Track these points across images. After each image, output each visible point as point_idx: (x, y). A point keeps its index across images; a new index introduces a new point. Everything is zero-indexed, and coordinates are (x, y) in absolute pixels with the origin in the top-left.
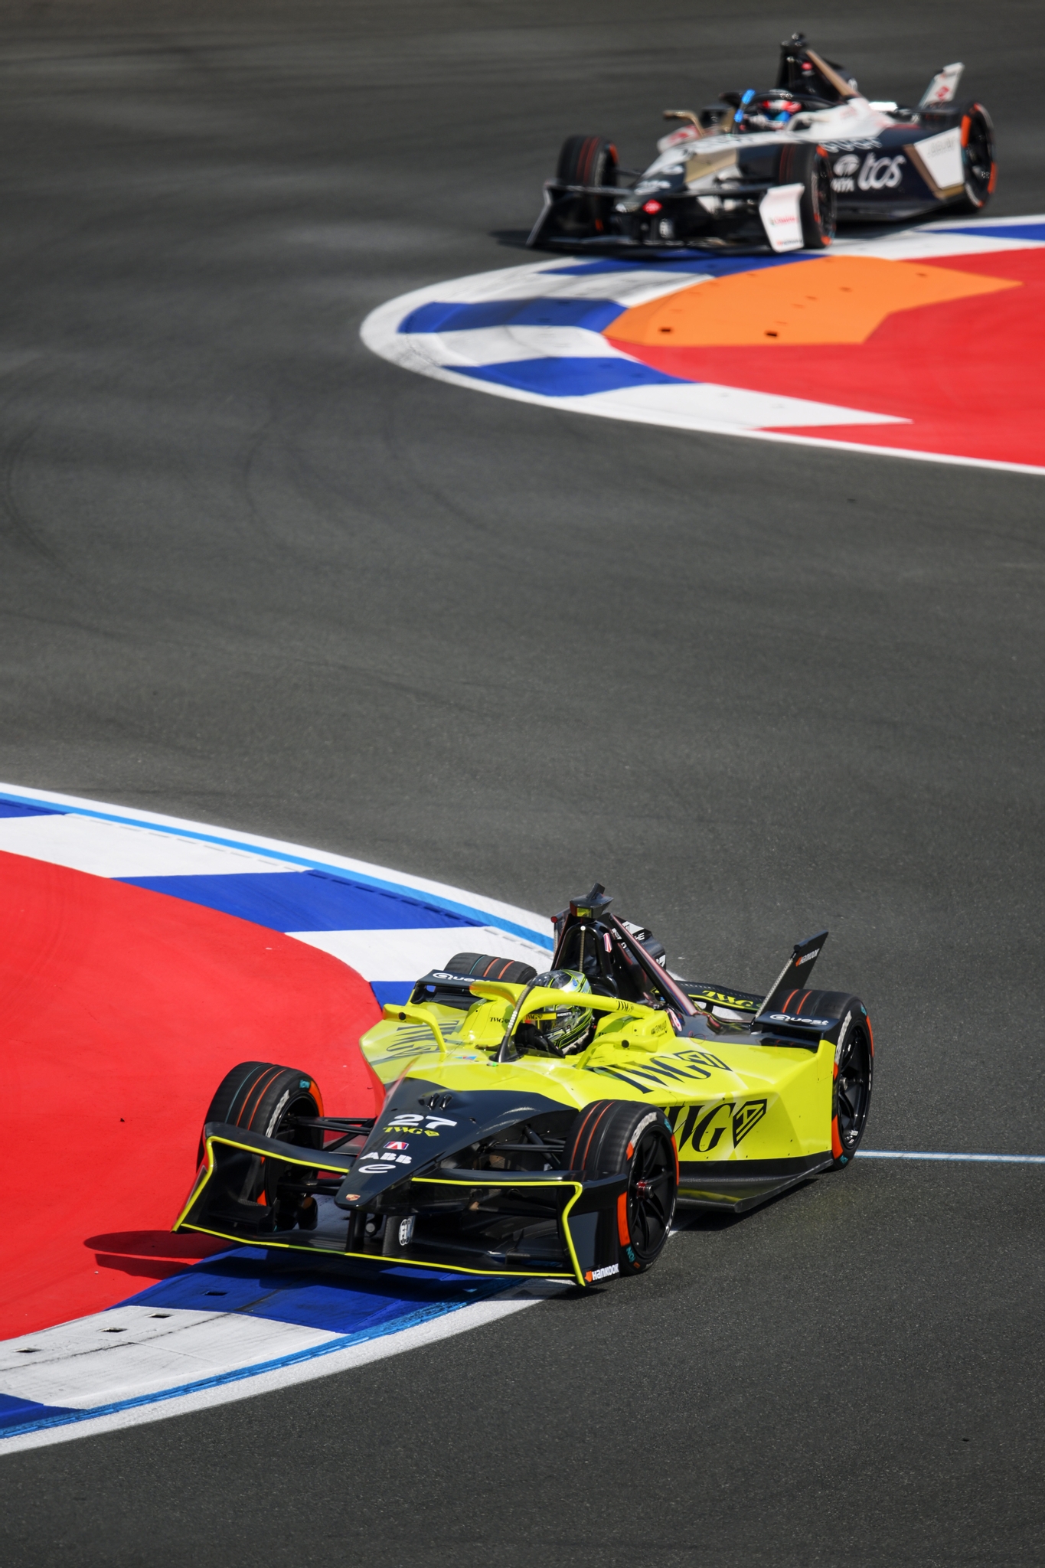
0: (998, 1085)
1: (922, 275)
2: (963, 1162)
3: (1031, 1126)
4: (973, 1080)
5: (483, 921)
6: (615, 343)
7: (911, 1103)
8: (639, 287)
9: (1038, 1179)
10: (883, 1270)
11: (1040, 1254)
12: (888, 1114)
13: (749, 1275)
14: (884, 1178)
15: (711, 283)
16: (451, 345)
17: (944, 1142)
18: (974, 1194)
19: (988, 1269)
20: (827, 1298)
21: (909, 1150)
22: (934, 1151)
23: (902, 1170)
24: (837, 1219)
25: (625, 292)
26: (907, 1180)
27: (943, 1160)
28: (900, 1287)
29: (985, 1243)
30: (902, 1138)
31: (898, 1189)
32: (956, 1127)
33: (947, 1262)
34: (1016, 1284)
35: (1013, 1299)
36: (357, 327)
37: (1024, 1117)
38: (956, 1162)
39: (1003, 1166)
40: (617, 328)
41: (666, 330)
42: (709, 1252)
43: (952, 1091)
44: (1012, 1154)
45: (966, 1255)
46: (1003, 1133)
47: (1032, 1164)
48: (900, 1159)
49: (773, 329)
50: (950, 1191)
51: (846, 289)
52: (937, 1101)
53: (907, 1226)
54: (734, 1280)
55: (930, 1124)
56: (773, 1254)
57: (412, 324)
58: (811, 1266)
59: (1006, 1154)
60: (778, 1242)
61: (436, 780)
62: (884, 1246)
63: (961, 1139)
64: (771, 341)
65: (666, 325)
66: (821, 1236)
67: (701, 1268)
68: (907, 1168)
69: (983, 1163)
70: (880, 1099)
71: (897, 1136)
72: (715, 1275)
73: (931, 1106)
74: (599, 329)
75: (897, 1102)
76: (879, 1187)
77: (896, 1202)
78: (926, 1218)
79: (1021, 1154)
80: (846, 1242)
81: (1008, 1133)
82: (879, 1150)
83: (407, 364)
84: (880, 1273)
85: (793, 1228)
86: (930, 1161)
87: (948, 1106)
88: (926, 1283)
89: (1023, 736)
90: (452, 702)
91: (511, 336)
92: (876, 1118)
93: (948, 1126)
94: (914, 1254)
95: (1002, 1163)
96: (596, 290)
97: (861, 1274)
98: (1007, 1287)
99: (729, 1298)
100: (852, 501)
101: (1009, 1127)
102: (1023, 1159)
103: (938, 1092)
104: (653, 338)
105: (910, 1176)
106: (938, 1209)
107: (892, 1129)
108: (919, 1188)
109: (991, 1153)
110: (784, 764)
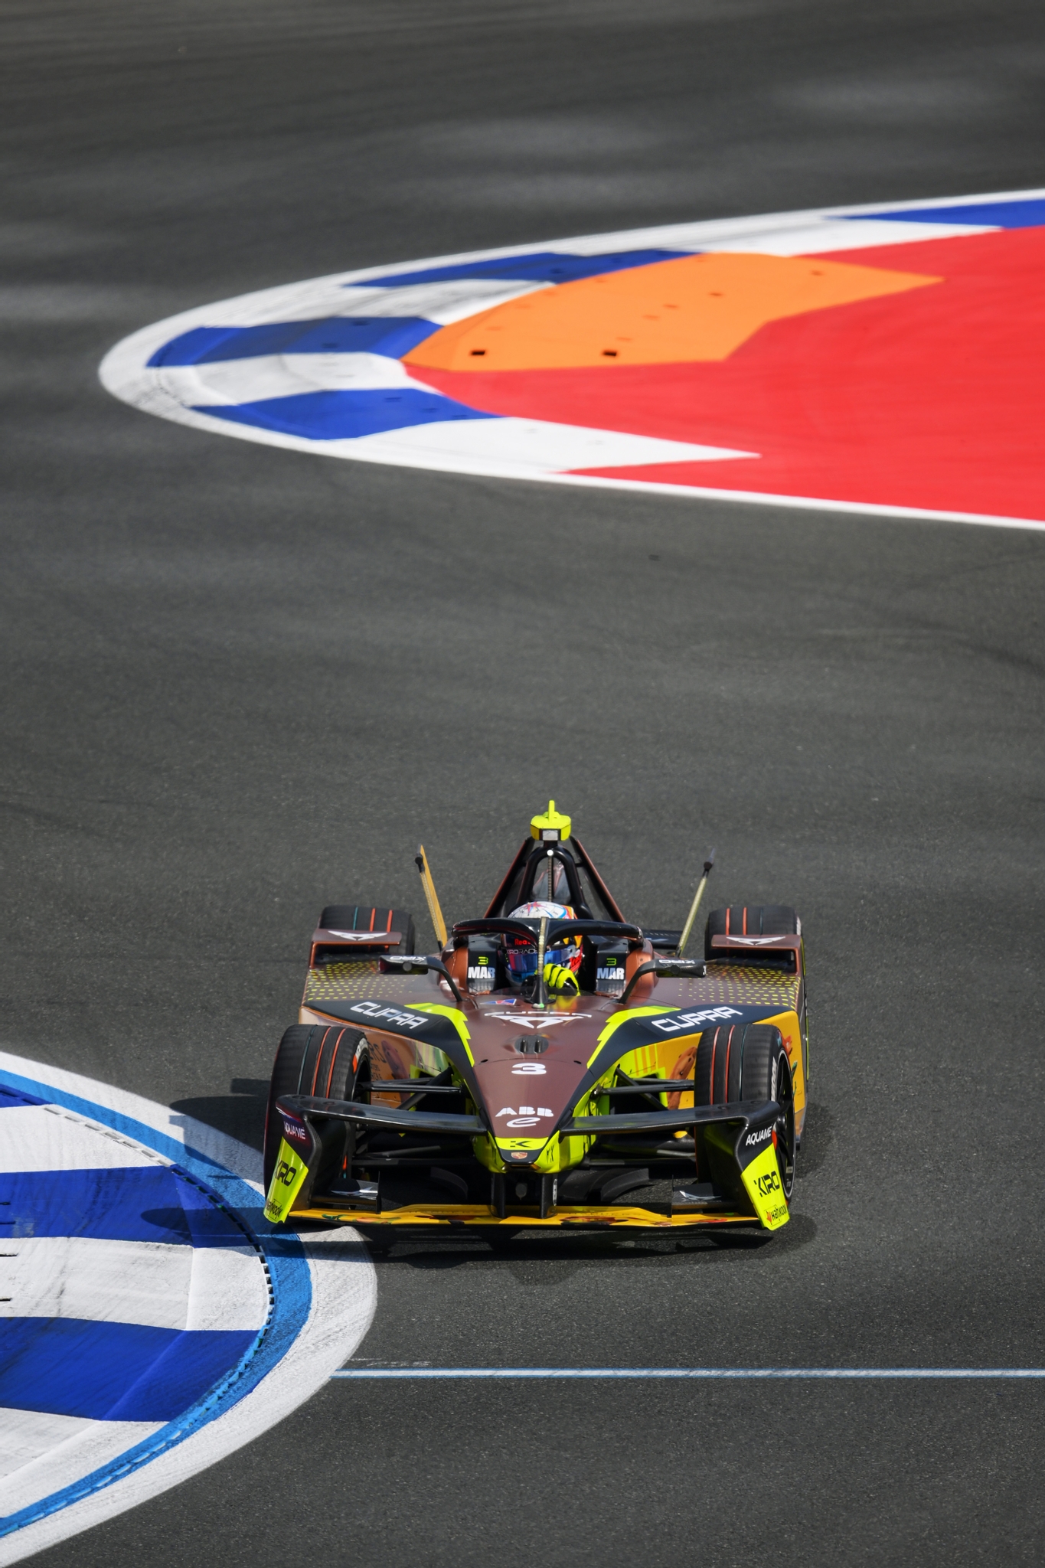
0: (638, 1281)
1: (817, 273)
2: (569, 1379)
3: (665, 1331)
4: (607, 1277)
5: (46, 1098)
6: (413, 371)
7: (521, 1307)
8: (460, 299)
9: (657, 1398)
10: (434, 1518)
11: (636, 1490)
12: (490, 1321)
13: (265, 1528)
14: (464, 1402)
15: (548, 293)
16: (207, 381)
17: (552, 1355)
18: (572, 1418)
19: (565, 1512)
20: (356, 1554)
21: (504, 1367)
22: (536, 1366)
23: (489, 1392)
24: (393, 1455)
25: (440, 307)
26: (492, 1404)
27: (544, 1378)
28: (450, 1538)
29: (569, 1479)
30: (499, 1352)
31: (479, 1416)
32: (571, 1336)
33: (516, 1505)
34: (596, 1530)
35: (586, 1549)
36: (97, 360)
37: (659, 1320)
38: (559, 1379)
39: (617, 1382)
40: (420, 354)
41: (479, 353)
42: (223, 1502)
43: (576, 1291)
44: (633, 1367)
45: (543, 1495)
46: (627, 1342)
47: (655, 1379)
48: (491, 1378)
49: (611, 348)
50: (543, 1416)
51: (716, 295)
52: (556, 1304)
53: (478, 1461)
54: (245, 1536)
55: (539, 1333)
56: (303, 1502)
57: (166, 357)
58: (347, 1515)
59: (624, 1367)
60: (312, 1487)
61: (32, 924)
62: (443, 1487)
63: (572, 1350)
64: (609, 361)
65: (479, 347)
66: (368, 1477)
67: (207, 1522)
68: (496, 1388)
69: (593, 1379)
70: (484, 1304)
71: (495, 1349)
72: (223, 1530)
73: (546, 1310)
74: (397, 355)
75: (504, 1307)
76: (456, 1413)
77: (472, 1432)
78: (504, 1451)
79: (644, 1367)
80: (397, 1483)
81: (634, 1341)
82: (467, 1368)
83: (146, 406)
84: (429, 1521)
85: (336, 1467)
86: (528, 1379)
87: (568, 1309)
88: (485, 1532)
89: (783, 845)
90: (79, 826)
91: (284, 367)
92: (473, 1327)
93: (561, 1335)
94: (478, 1496)
95: (616, 1379)
96: (407, 306)
97: (406, 1524)
98: (583, 1534)
99: (234, 1559)
100: (654, 558)
101: (637, 1334)
102: (644, 1373)
103: (559, 1292)
104: (462, 362)
105: (497, 1399)
106: (523, 1439)
107: (490, 1341)
108: (504, 1413)
109: (607, 1367)
110: (475, 889)
